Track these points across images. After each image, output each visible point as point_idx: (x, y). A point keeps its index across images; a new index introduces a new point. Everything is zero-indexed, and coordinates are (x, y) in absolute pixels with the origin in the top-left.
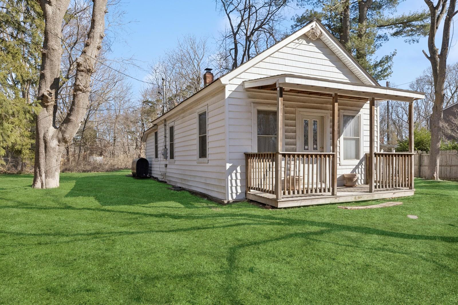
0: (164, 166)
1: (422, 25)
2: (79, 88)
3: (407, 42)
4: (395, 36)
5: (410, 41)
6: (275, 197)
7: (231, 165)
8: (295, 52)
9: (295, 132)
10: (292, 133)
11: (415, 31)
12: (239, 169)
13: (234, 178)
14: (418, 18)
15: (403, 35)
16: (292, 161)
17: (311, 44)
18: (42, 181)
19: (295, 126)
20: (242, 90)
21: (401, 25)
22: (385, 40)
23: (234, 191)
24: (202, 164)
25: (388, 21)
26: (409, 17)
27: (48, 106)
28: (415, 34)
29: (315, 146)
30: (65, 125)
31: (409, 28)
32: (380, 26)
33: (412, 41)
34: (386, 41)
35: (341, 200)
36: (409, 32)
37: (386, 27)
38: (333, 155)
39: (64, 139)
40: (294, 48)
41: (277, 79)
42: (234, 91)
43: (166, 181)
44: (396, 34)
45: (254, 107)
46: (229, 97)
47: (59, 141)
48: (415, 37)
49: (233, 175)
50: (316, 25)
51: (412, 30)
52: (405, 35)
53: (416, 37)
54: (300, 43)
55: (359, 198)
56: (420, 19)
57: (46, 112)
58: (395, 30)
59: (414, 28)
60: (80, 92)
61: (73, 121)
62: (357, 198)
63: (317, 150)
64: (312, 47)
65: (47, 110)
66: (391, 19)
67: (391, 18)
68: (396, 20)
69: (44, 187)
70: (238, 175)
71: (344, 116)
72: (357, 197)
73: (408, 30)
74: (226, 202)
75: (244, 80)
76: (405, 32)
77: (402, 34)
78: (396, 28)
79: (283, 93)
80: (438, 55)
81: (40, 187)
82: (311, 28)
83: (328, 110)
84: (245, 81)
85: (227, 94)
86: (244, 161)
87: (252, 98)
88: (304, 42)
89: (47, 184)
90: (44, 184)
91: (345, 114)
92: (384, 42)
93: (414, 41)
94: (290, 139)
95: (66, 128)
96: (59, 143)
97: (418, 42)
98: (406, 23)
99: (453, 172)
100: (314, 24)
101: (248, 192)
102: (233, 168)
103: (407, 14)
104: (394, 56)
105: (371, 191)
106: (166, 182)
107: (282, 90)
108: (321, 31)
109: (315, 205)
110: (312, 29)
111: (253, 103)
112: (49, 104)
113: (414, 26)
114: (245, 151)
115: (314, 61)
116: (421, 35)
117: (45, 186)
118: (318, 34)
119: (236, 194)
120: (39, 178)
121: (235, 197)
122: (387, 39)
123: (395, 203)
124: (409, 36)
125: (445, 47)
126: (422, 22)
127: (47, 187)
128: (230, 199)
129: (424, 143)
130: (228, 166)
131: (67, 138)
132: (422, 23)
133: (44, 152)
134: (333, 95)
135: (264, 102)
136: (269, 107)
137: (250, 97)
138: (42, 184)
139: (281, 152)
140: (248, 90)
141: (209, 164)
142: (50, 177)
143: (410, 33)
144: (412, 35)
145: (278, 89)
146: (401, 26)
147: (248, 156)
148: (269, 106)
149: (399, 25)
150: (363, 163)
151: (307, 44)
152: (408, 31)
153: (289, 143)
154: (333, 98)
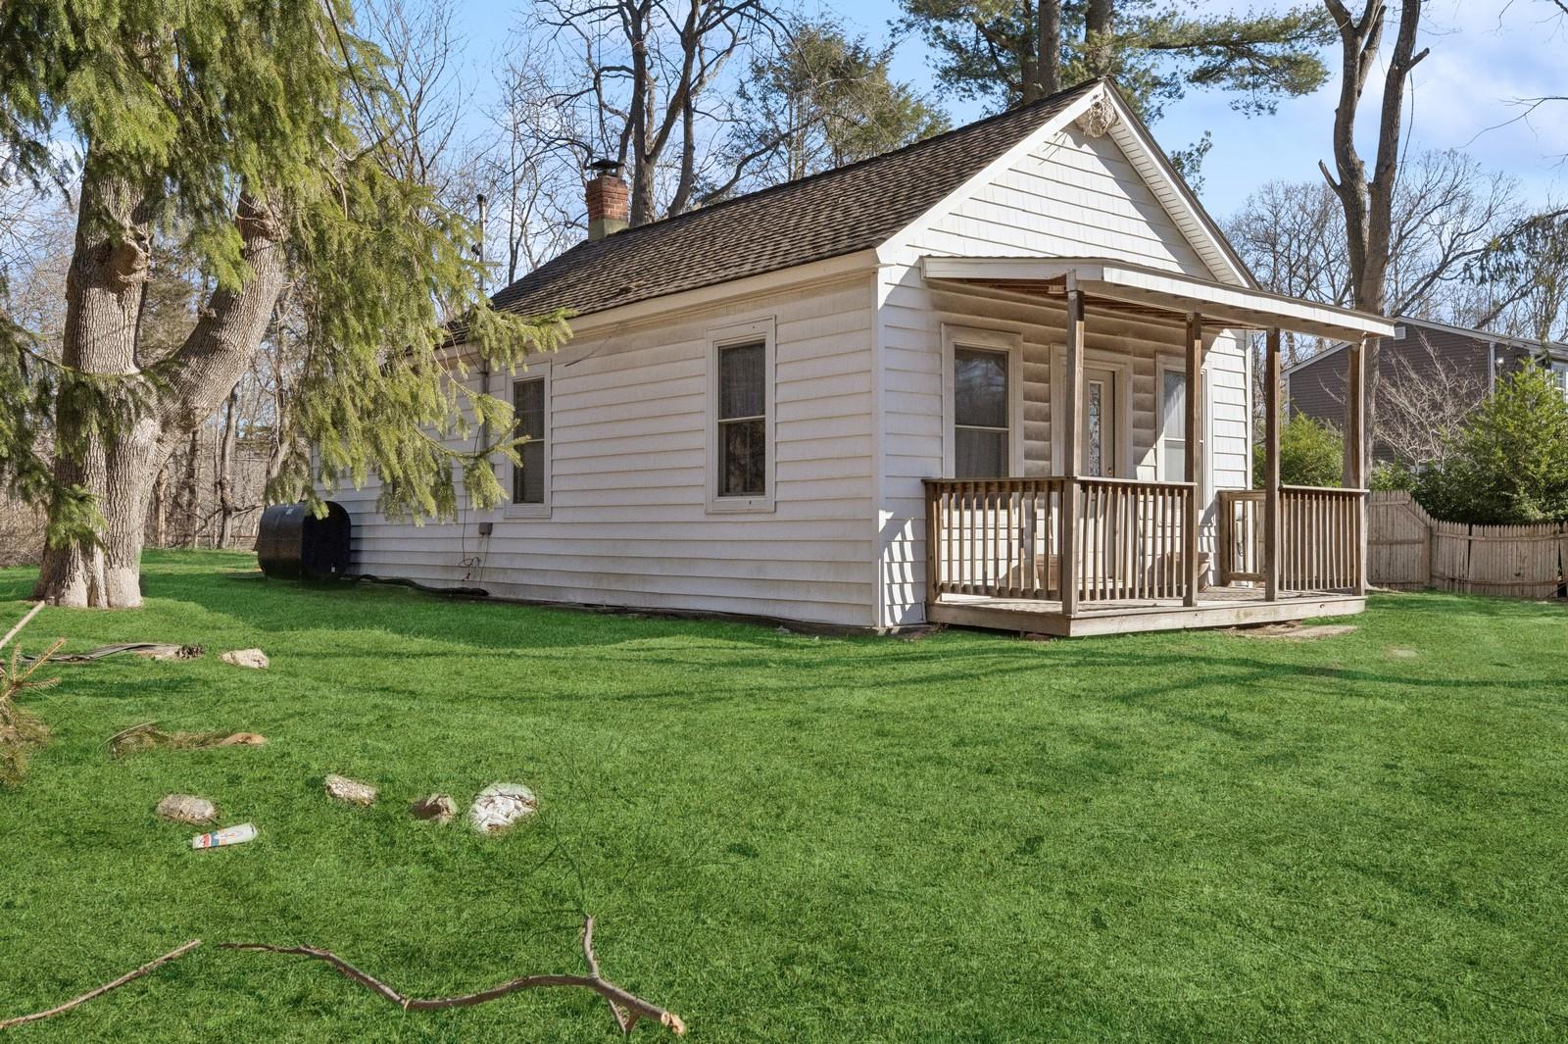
0: (474, 531)
1: (1286, 59)
2: (263, 225)
3: (1237, 108)
4: (1197, 84)
5: (1247, 107)
6: (1060, 609)
7: (889, 515)
8: (1048, 170)
9: (1048, 418)
10: (1042, 420)
11: (1262, 73)
12: (908, 527)
13: (897, 557)
14: (1277, 34)
15: (1223, 83)
16: (1039, 507)
17: (1085, 148)
18: (93, 578)
19: (1048, 400)
20: (917, 284)
21: (1221, 48)
22: (1170, 96)
23: (898, 600)
24: (742, 518)
25: (1182, 31)
26: (1249, 29)
27: (129, 284)
28: (1262, 84)
30: (193, 361)
31: (1244, 63)
32: (1159, 46)
33: (1253, 108)
34: (1175, 98)
35: (1208, 620)
36: (1243, 76)
37: (1172, 51)
38: (1190, 489)
39: (189, 414)
40: (1045, 160)
41: (1072, 267)
42: (899, 285)
43: (483, 587)
44: (1202, 76)
45: (948, 338)
46: (885, 305)
47: (165, 425)
48: (1262, 96)
49: (895, 546)
50: (1106, 95)
51: (1254, 71)
52: (1230, 82)
53: (1264, 95)
54: (1060, 144)
55: (1246, 615)
56: (1283, 37)
57: (116, 307)
58: (1200, 61)
59: (1261, 66)
60: (267, 243)
61: (231, 348)
62: (1241, 615)
64: (1087, 159)
65: (119, 300)
66: (1191, 26)
67: (1191, 22)
68: (1208, 32)
69: (102, 601)
70: (908, 546)
71: (1167, 372)
72: (1242, 611)
73: (1240, 68)
74: (882, 631)
75: (925, 253)
76: (1230, 74)
77: (1223, 79)
78: (1207, 58)
79: (1086, 307)
80: (1369, 185)
81: (84, 603)
82: (1094, 102)
83: (1128, 353)
84: (929, 256)
85: (883, 293)
86: (921, 505)
87: (945, 309)
88: (1072, 143)
89: (112, 588)
90: (102, 591)
91: (1169, 367)
92: (1167, 101)
93: (1260, 107)
94: (1037, 439)
95: (201, 375)
96: (164, 431)
97: (1272, 111)
98: (1235, 43)
99: (1399, 564)
100: (1099, 89)
101: (938, 601)
102: (895, 525)
103: (1241, 17)
104: (1207, 156)
105: (1270, 597)
106: (485, 593)
107: (1083, 300)
108: (1116, 112)
109: (1150, 632)
110: (1097, 105)
111: (946, 324)
112: (132, 278)
113: (1261, 57)
114: (923, 475)
115: (1093, 200)
116: (1282, 89)
117: (105, 598)
118: (1109, 120)
119: (903, 607)
120: (81, 564)
121: (899, 617)
122: (1176, 93)
123: (1342, 628)
124: (1245, 87)
125: (1388, 162)
126: (1287, 46)
127: (113, 600)
128: (889, 623)
129: (1305, 467)
130: (884, 517)
131: (197, 412)
132: (1289, 52)
133: (104, 463)
134: (1190, 317)
135: (984, 326)
136: (984, 338)
137: (938, 306)
138: (92, 590)
139: (1080, 478)
140: (932, 284)
141: (779, 516)
142: (124, 563)
143: (1248, 79)
144: (1255, 86)
145: (1072, 296)
146: (1219, 53)
147: (933, 489)
148: (984, 335)
149: (1215, 49)
150: (1214, 519)
151: (1075, 147)
152: (1242, 71)
153: (1034, 453)
154: (1190, 325)
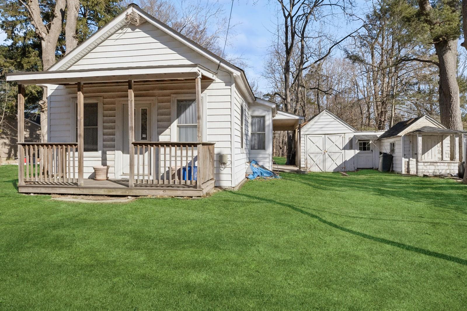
8: (119, 42)
9: (115, 122)
10: (111, 124)
17: (137, 30)
19: (115, 116)
20: (62, 88)
29: (144, 136)
35: (87, 192)
40: (117, 39)
42: (56, 89)
45: (73, 102)
46: (51, 95)
50: (133, 10)
54: (124, 32)
63: (147, 139)
72: (107, 190)
82: (127, 15)
83: (155, 96)
85: (50, 92)
87: (72, 94)
88: (129, 30)
91: (179, 98)
94: (109, 129)
110: (129, 15)
111: (72, 98)
137: (70, 93)
151: (132, 31)
153: (108, 133)
